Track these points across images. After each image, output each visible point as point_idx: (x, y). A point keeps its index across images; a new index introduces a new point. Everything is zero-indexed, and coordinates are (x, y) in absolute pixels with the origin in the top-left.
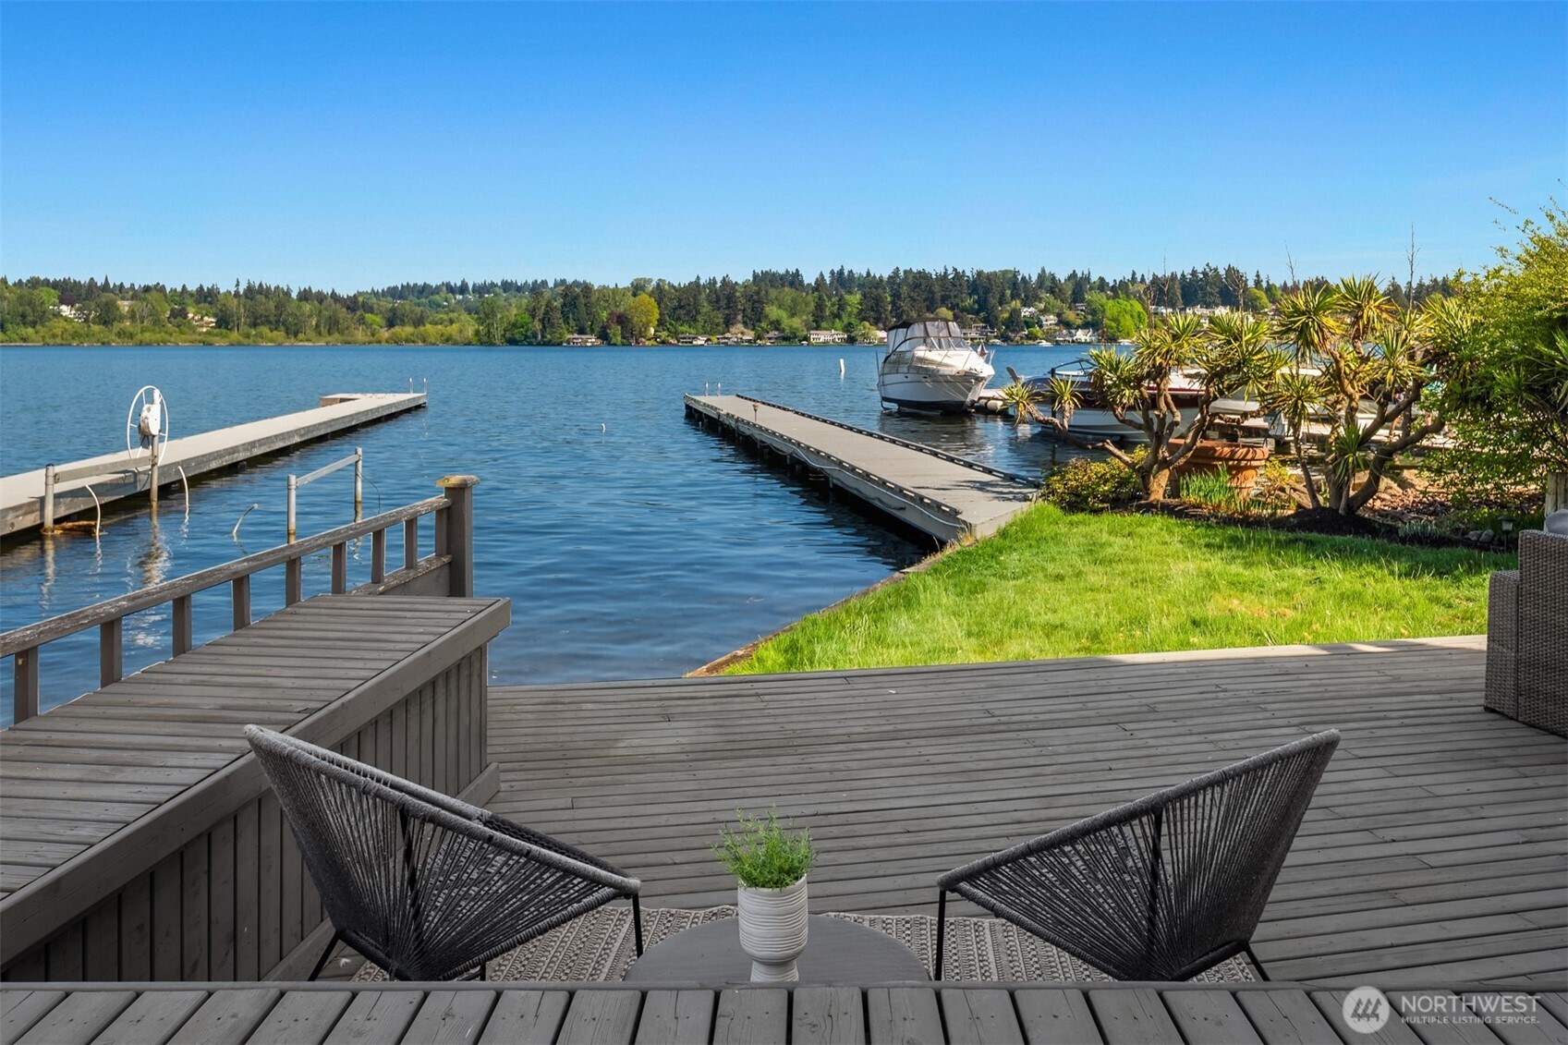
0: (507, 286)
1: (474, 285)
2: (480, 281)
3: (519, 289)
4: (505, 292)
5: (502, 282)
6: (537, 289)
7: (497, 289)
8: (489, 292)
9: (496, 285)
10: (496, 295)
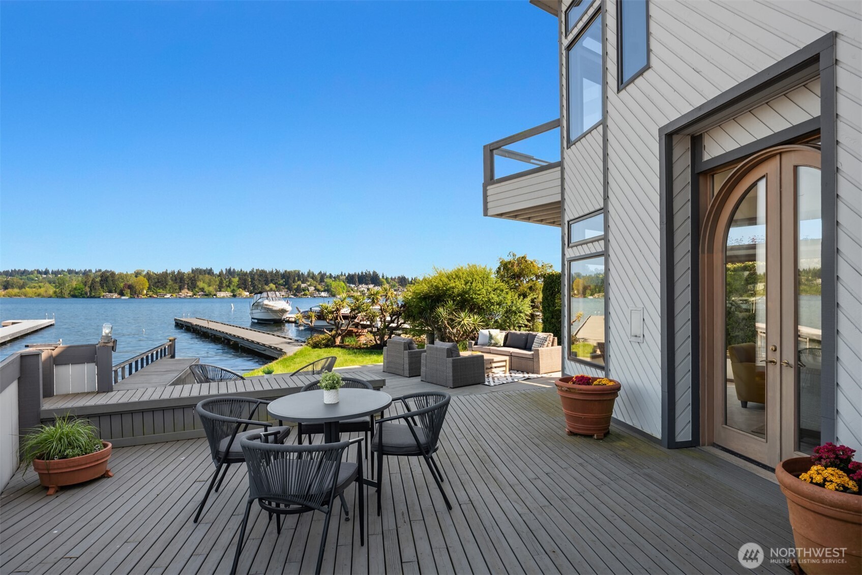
0: (70, 272)
1: (52, 271)
2: (55, 269)
3: (77, 273)
4: (69, 274)
5: (68, 270)
6: (86, 273)
7: (65, 273)
8: (60, 274)
9: (64, 271)
10: (64, 275)
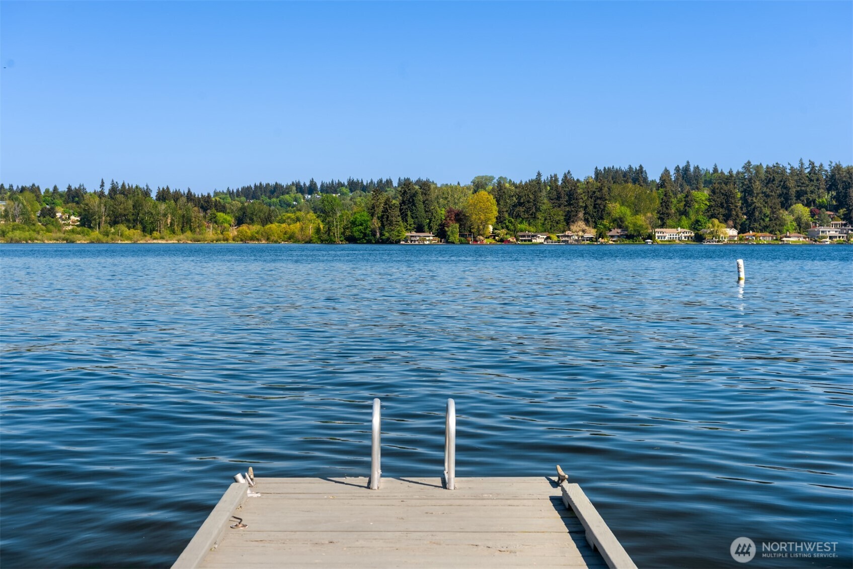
0: (353, 186)
1: (322, 185)
2: (328, 181)
3: (364, 188)
4: (351, 191)
5: (349, 183)
6: (382, 187)
7: (344, 189)
8: (336, 192)
9: (343, 185)
10: (343, 194)
